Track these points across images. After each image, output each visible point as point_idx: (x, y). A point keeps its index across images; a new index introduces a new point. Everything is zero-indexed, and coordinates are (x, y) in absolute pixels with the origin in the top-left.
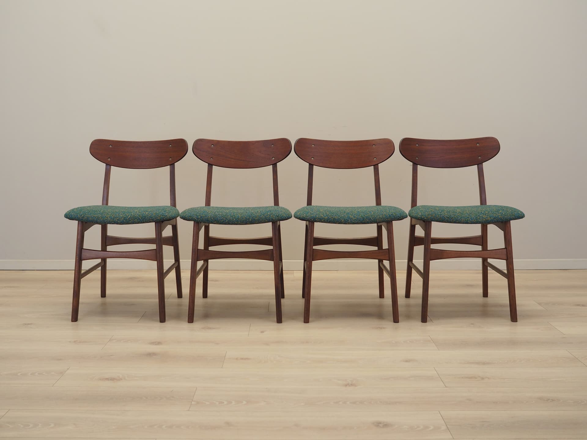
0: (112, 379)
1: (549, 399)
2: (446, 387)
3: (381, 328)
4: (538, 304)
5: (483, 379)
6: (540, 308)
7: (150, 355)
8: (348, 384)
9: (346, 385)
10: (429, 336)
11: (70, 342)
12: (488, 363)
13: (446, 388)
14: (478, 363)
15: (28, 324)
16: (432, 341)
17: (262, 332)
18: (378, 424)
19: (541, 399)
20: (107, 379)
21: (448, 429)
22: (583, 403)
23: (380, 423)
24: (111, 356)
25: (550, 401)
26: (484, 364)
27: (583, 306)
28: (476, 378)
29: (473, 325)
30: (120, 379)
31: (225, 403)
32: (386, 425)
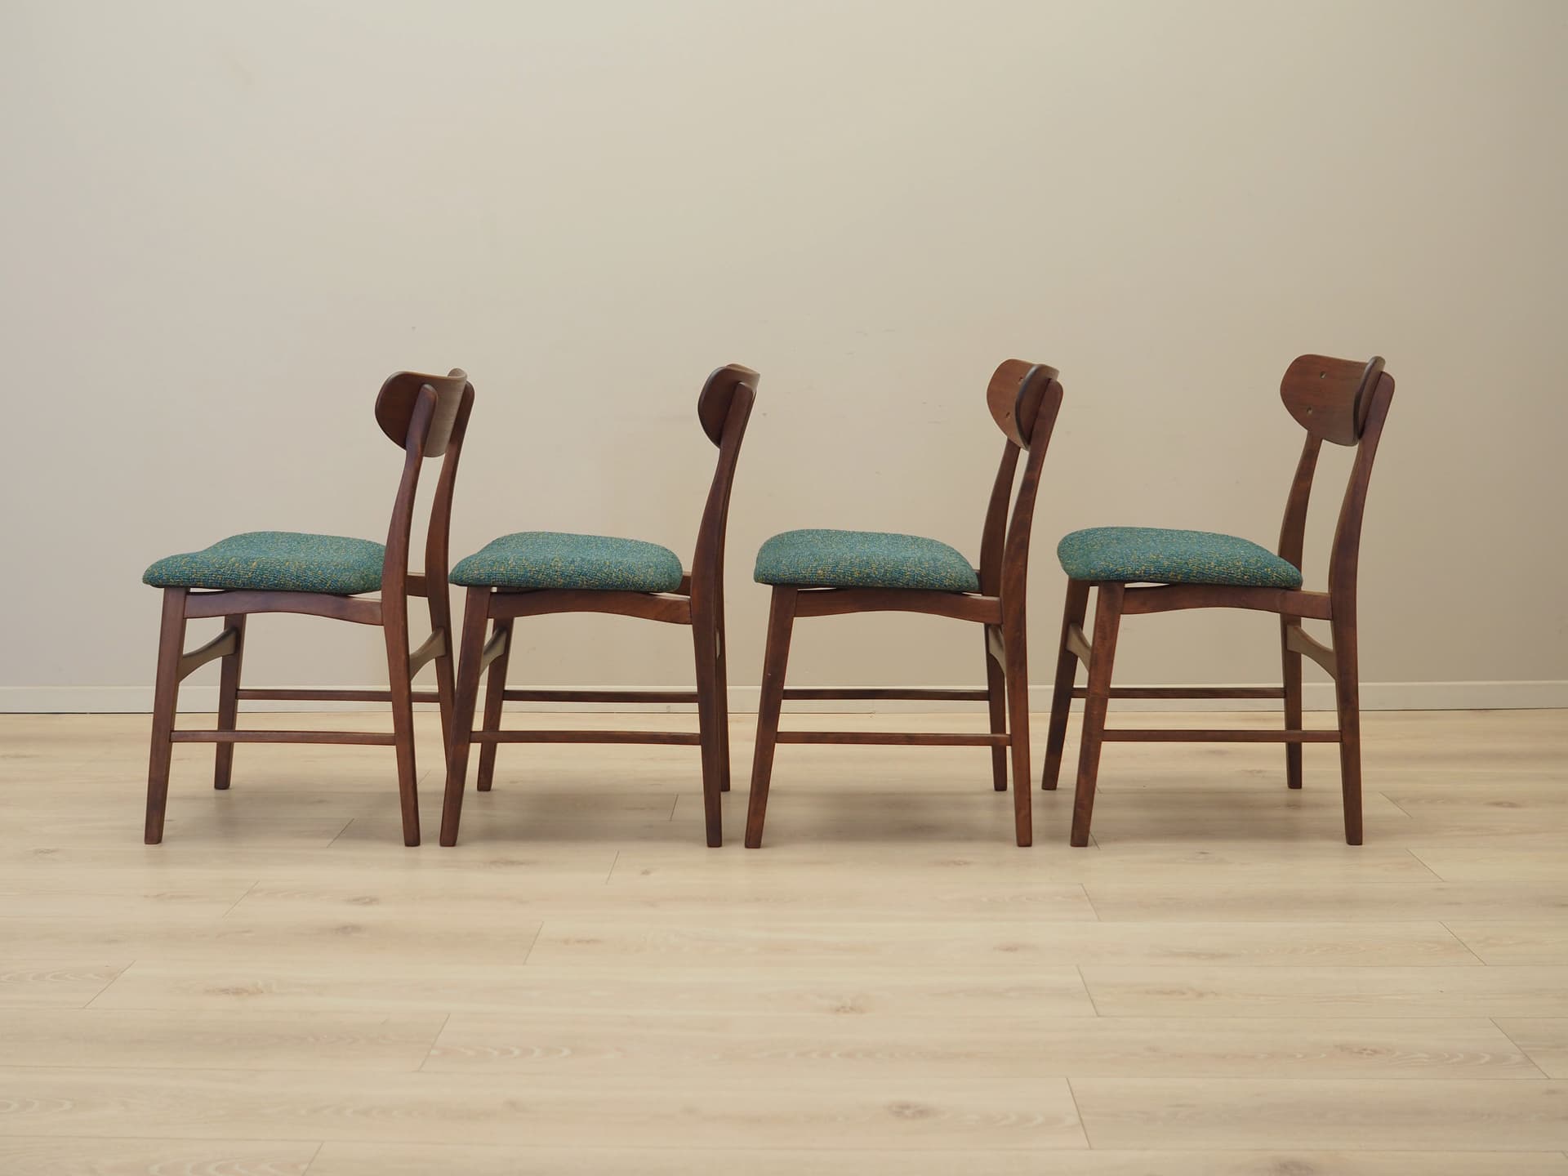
0: (238, 992)
1: (1365, 1050)
2: (1099, 1016)
3: (960, 864)
4: (1391, 800)
5: (1201, 995)
6: (1393, 810)
7: (346, 930)
8: (843, 1007)
9: (838, 1010)
10: (1082, 884)
11: (146, 896)
12: (1224, 956)
13: (1099, 1019)
14: (1195, 955)
15: (48, 852)
16: (1086, 898)
17: (646, 873)
18: (902, 1111)
19: (1344, 1048)
20: (225, 991)
21: (1083, 1125)
22: (1455, 1060)
23: (907, 1107)
24: (247, 932)
25: (1368, 1054)
26: (1213, 956)
27: (1512, 805)
28: (1183, 993)
29: (1202, 856)
30: (256, 992)
31: (517, 1052)
32: (922, 1112)
